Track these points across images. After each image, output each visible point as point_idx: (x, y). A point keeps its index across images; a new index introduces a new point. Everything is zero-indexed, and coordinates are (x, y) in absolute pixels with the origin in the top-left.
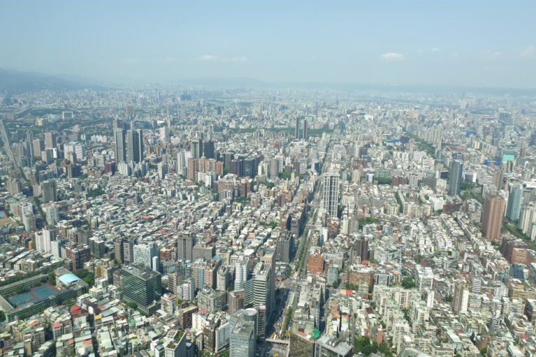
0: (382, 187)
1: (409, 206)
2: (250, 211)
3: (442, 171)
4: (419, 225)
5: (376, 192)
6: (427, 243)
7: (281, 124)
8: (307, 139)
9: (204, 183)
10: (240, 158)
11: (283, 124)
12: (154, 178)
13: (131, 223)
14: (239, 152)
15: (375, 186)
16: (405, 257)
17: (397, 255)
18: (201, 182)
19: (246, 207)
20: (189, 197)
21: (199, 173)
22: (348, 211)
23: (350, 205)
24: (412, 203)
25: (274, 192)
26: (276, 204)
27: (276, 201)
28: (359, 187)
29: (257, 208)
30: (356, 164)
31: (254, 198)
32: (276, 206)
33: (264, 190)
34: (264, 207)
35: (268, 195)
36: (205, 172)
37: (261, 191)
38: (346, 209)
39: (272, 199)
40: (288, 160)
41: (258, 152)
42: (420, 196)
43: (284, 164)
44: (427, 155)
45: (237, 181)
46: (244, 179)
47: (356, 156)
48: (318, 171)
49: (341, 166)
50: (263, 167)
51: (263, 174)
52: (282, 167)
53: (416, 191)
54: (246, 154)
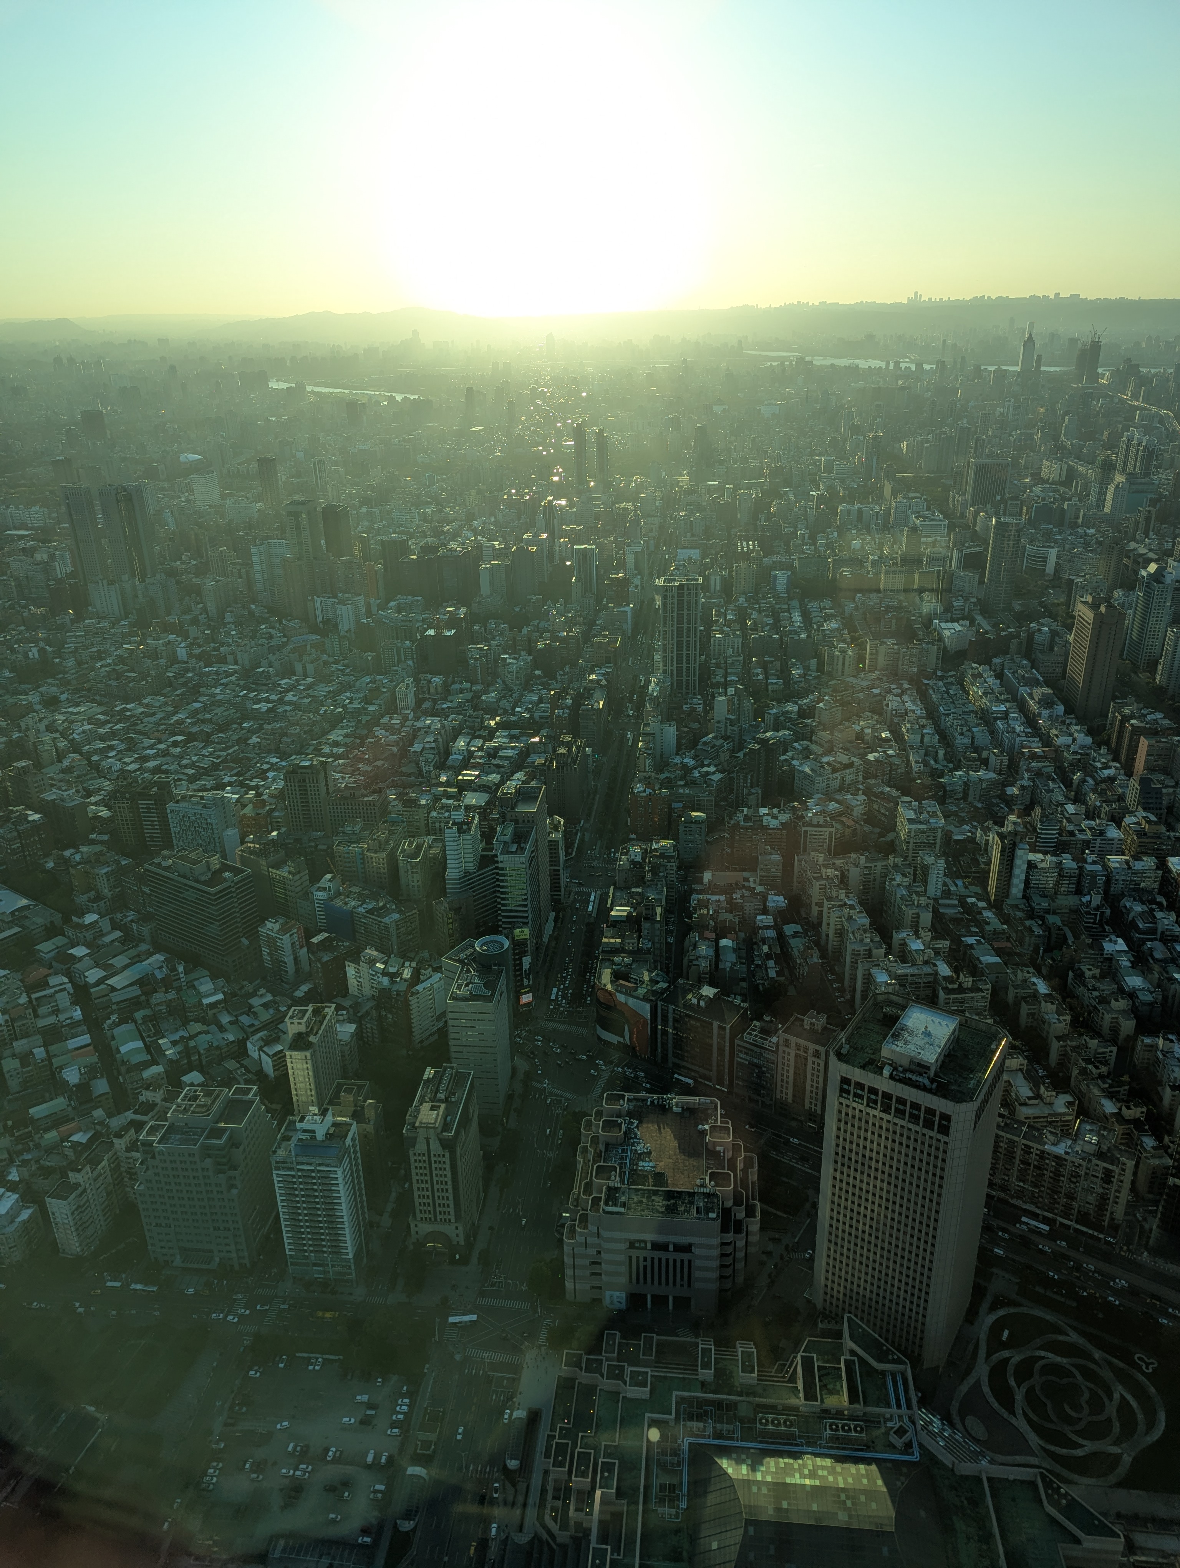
0: (813, 606)
1: (882, 649)
2: (469, 695)
3: (966, 551)
4: (905, 698)
5: (797, 618)
6: (927, 739)
8: (608, 485)
9: (336, 626)
10: (426, 549)
12: (195, 621)
13: (151, 747)
14: (423, 534)
15: (795, 603)
16: (872, 781)
17: (852, 777)
18: (326, 622)
19: (457, 686)
20: (299, 668)
21: (317, 600)
22: (726, 676)
23: (730, 660)
24: (890, 642)
25: (529, 639)
26: (537, 672)
27: (536, 664)
28: (754, 609)
29: (489, 685)
30: (742, 548)
31: (476, 660)
32: (539, 677)
33: (501, 634)
34: (504, 682)
35: (513, 649)
36: (335, 597)
37: (493, 638)
38: (720, 672)
39: (525, 659)
40: (560, 548)
41: (474, 529)
42: (909, 620)
43: (551, 559)
44: (928, 508)
45: (426, 616)
46: (443, 610)
47: (743, 523)
48: (642, 573)
49: (704, 554)
50: (492, 572)
51: (494, 590)
52: (547, 567)
53: (898, 609)
54: (442, 538)
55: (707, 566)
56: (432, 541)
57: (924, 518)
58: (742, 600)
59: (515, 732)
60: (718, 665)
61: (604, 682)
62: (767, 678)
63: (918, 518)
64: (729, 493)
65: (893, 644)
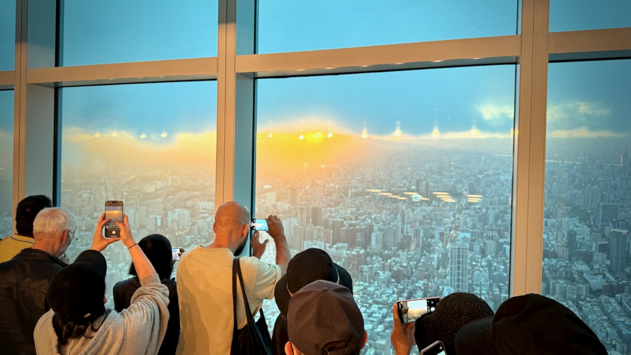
1: (558, 285)
2: (362, 287)
3: (599, 243)
10: (350, 225)
14: (351, 219)
21: (305, 242)
22: (481, 290)
23: (483, 283)
24: (561, 282)
25: (390, 266)
26: (393, 280)
27: (393, 277)
28: (495, 261)
29: (371, 283)
30: (490, 234)
31: (366, 272)
32: (393, 282)
33: (378, 262)
34: (378, 283)
35: (383, 268)
36: (312, 241)
37: (375, 263)
38: (478, 288)
39: (388, 273)
40: (407, 228)
41: (371, 219)
42: (571, 273)
43: (402, 232)
44: (580, 222)
45: (348, 252)
46: (355, 250)
47: (490, 223)
48: (442, 241)
49: (472, 235)
50: (376, 236)
51: (377, 244)
52: (400, 236)
53: (566, 267)
54: (358, 221)
55: (474, 241)
56: (353, 222)
57: (578, 227)
58: (489, 257)
59: (381, 306)
60: (477, 285)
61: (422, 288)
62: (500, 293)
63: (575, 226)
64: (484, 210)
65: (563, 283)
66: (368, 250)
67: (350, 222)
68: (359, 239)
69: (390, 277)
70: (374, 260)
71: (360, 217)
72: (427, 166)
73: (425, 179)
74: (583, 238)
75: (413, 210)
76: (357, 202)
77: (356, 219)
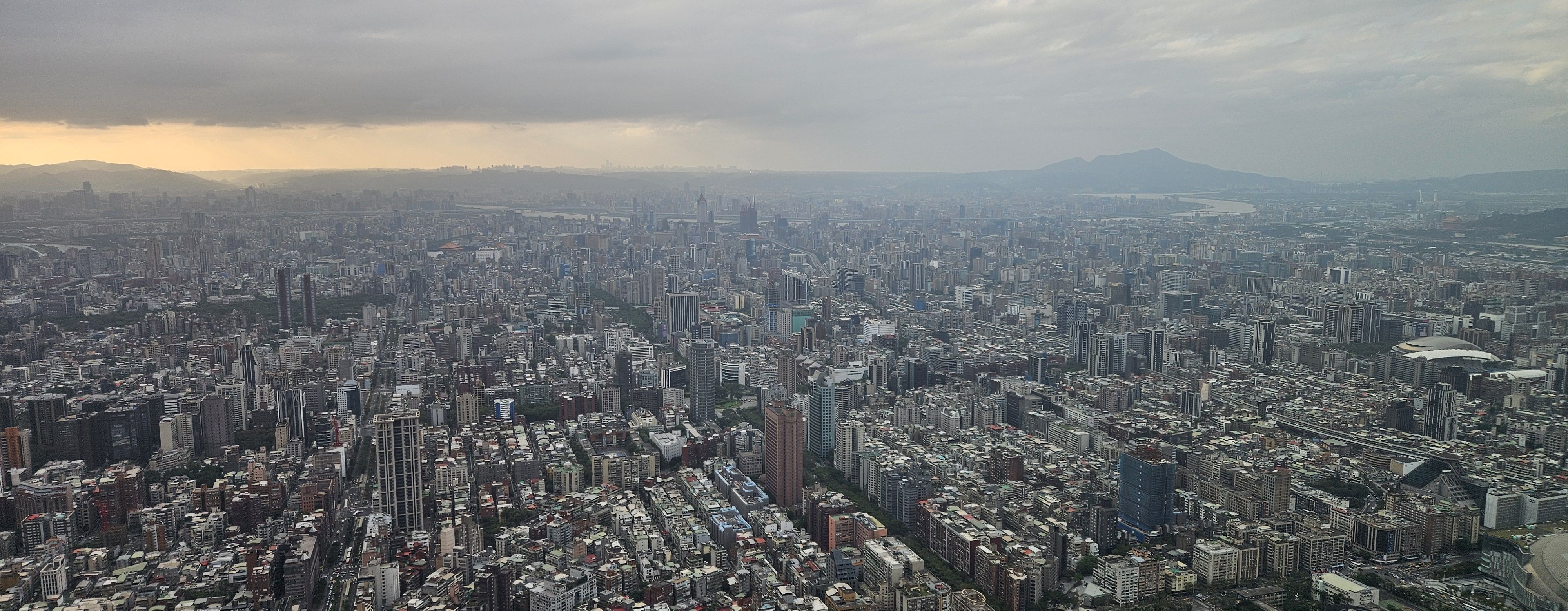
0: (538, 430)
1: (605, 464)
2: (142, 565)
3: (671, 370)
4: (631, 506)
5: (523, 441)
6: (654, 543)
7: (228, 293)
8: (317, 328)
11: (236, 292)
14: (88, 390)
15: (520, 428)
16: (606, 592)
17: (587, 590)
19: (125, 557)
22: (453, 506)
23: (456, 489)
24: (611, 456)
25: (222, 494)
26: (233, 528)
27: (231, 519)
28: (479, 437)
29: (168, 549)
30: (464, 380)
31: (152, 523)
33: (186, 491)
34: (189, 544)
37: (176, 497)
38: (446, 503)
39: (216, 515)
40: (262, 392)
41: (155, 382)
42: (628, 434)
43: (250, 404)
44: (636, 335)
45: (85, 481)
46: (110, 473)
47: (463, 358)
48: (357, 412)
49: (425, 388)
50: (175, 426)
51: (178, 444)
52: (245, 415)
53: (617, 425)
54: (113, 392)
55: (429, 400)
56: (96, 397)
57: (633, 344)
58: (466, 429)
60: (444, 497)
61: (313, 529)
62: (496, 503)
63: (627, 343)
64: (448, 330)
65: (614, 458)
66: (154, 466)
67: (86, 397)
68: (121, 439)
69: (225, 524)
70: (174, 489)
71: (117, 382)
72: (303, 236)
73: (301, 269)
74: (644, 366)
75: (275, 347)
76: (105, 341)
77: (107, 387)
